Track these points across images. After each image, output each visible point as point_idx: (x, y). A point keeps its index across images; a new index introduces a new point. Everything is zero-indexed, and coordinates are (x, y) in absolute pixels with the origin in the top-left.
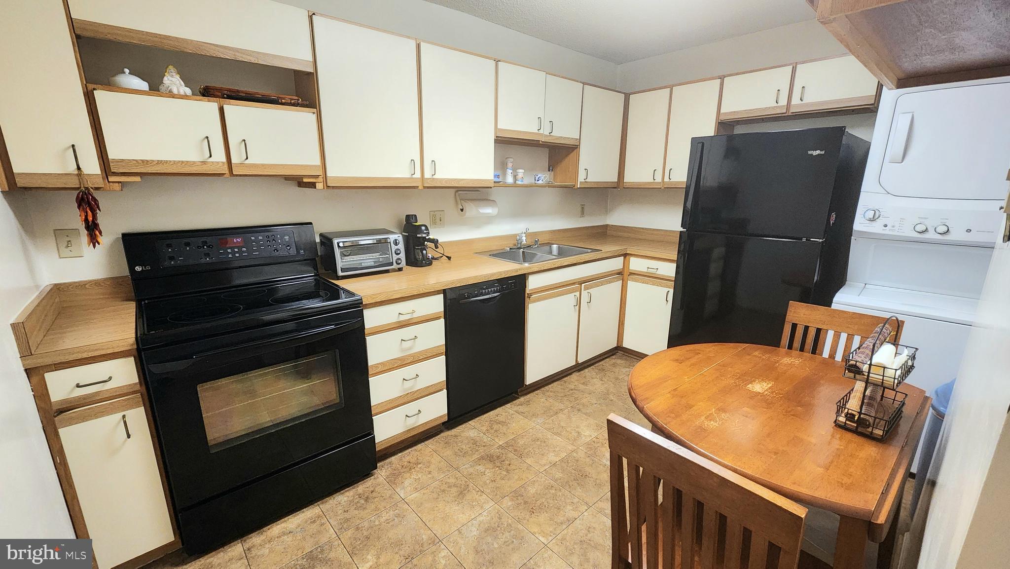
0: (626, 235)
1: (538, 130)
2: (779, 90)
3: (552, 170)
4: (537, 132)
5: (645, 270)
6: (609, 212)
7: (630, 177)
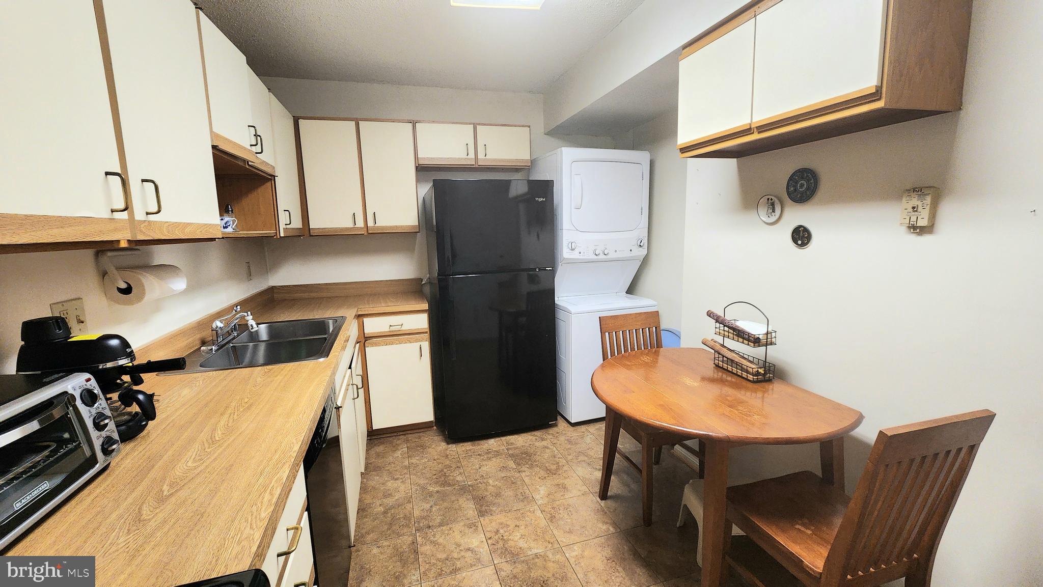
0: (306, 295)
1: (251, 145)
2: (467, 144)
3: (232, 211)
4: (249, 147)
5: (387, 329)
6: (270, 270)
7: (317, 222)
